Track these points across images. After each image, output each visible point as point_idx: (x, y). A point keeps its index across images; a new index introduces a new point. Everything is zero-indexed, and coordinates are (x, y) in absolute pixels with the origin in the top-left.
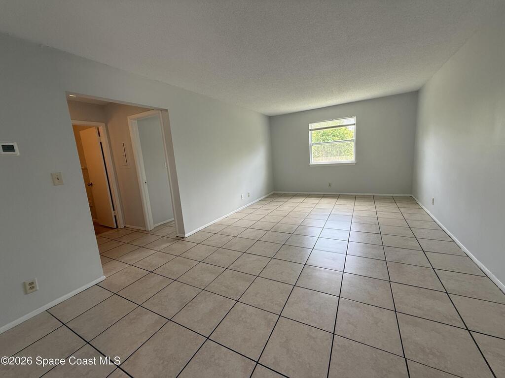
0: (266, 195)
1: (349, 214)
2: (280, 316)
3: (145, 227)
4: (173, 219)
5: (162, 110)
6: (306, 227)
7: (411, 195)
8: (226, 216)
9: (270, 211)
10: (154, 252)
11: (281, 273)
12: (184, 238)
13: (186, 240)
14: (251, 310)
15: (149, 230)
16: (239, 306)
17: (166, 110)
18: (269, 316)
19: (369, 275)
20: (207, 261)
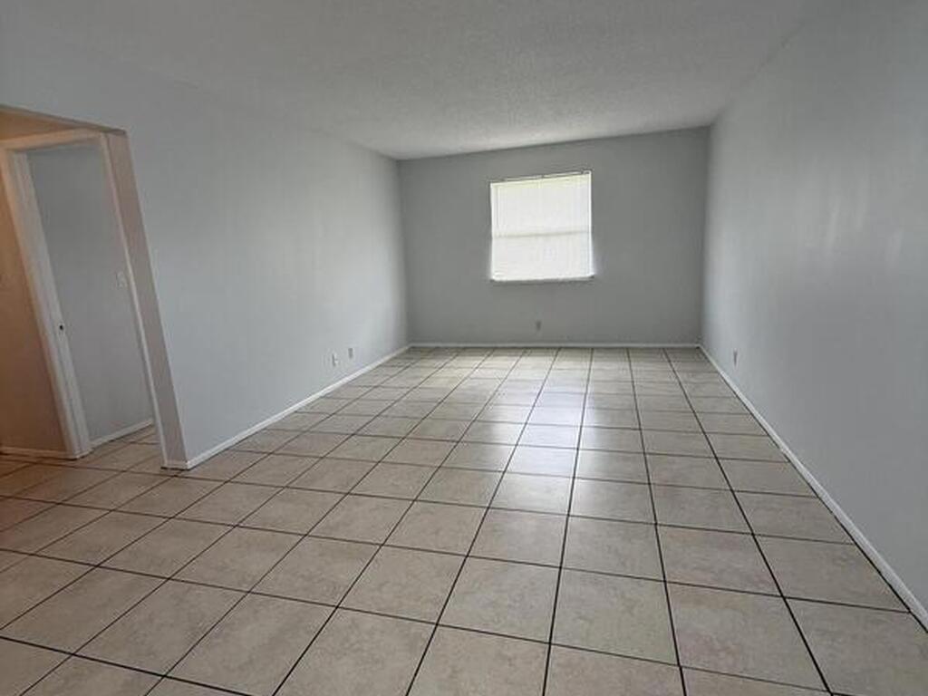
0: (393, 351)
1: (578, 390)
2: (437, 625)
3: (65, 450)
4: (150, 422)
5: (107, 131)
6: (489, 423)
7: (696, 345)
8: (296, 407)
9: (405, 391)
10: (98, 513)
11: (437, 533)
12: (182, 470)
13: (190, 474)
14: (369, 622)
15: (78, 457)
16: (343, 618)
17: (124, 133)
18: (413, 630)
19: (619, 515)
20: (252, 522)
